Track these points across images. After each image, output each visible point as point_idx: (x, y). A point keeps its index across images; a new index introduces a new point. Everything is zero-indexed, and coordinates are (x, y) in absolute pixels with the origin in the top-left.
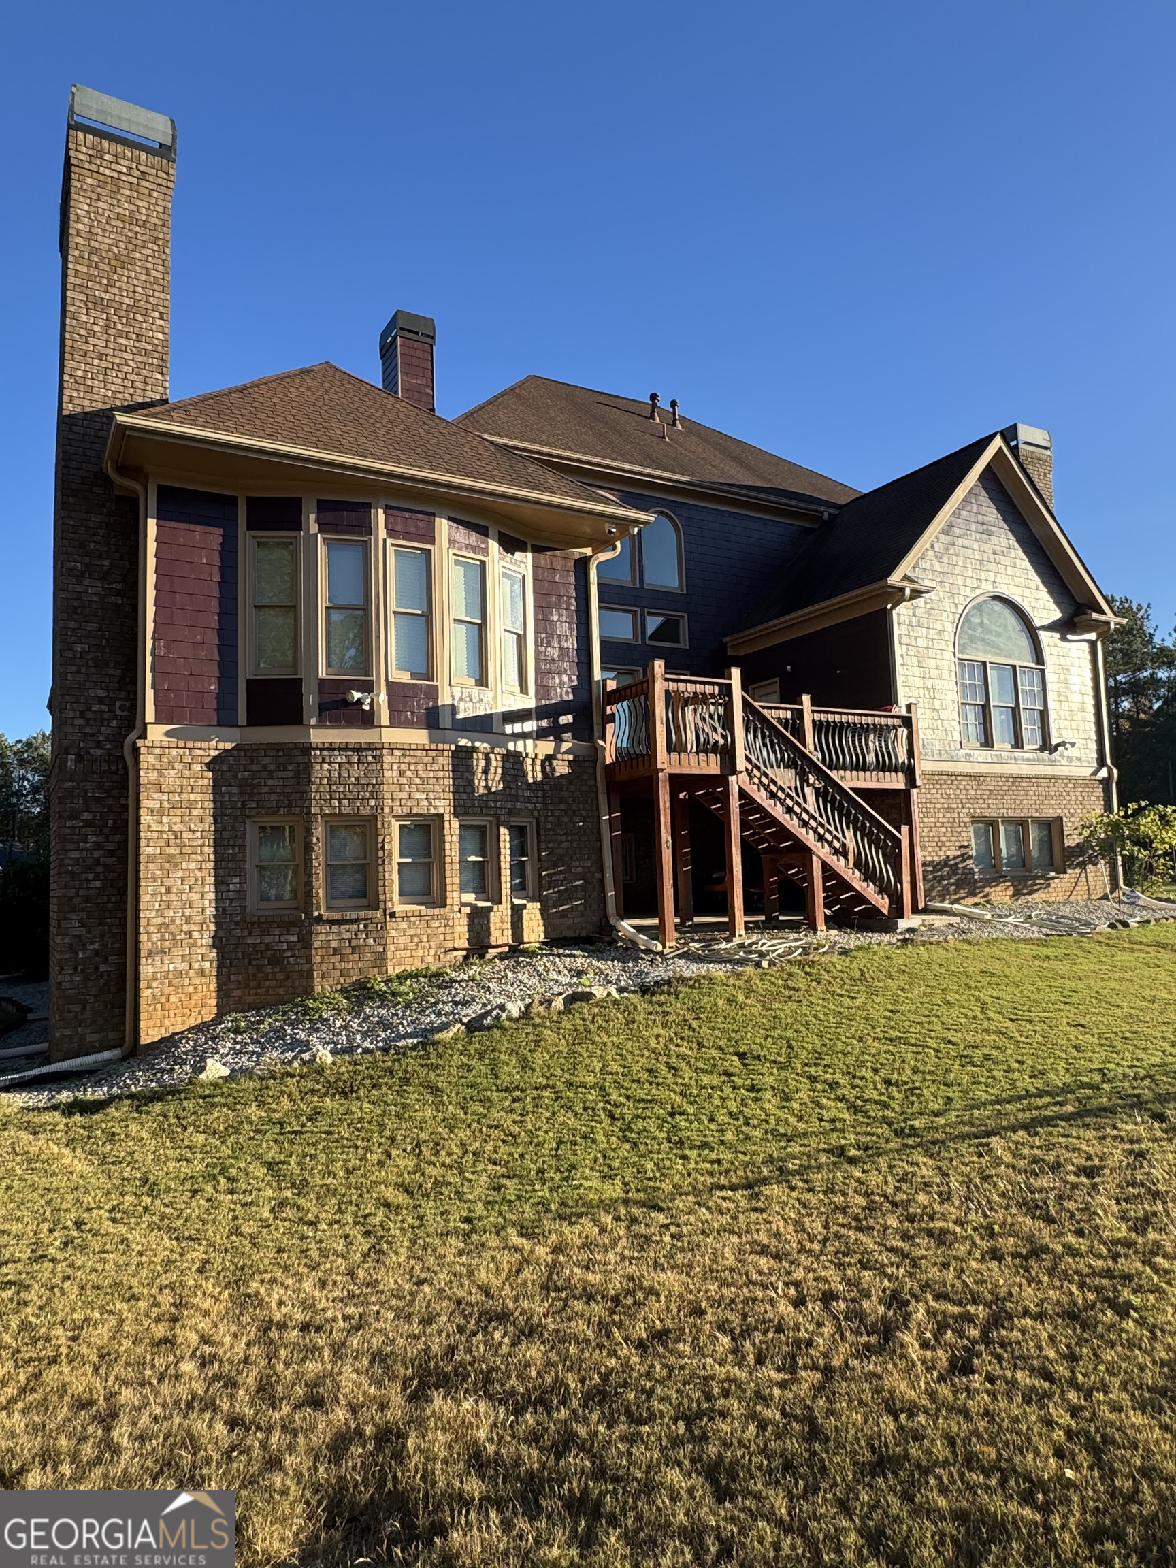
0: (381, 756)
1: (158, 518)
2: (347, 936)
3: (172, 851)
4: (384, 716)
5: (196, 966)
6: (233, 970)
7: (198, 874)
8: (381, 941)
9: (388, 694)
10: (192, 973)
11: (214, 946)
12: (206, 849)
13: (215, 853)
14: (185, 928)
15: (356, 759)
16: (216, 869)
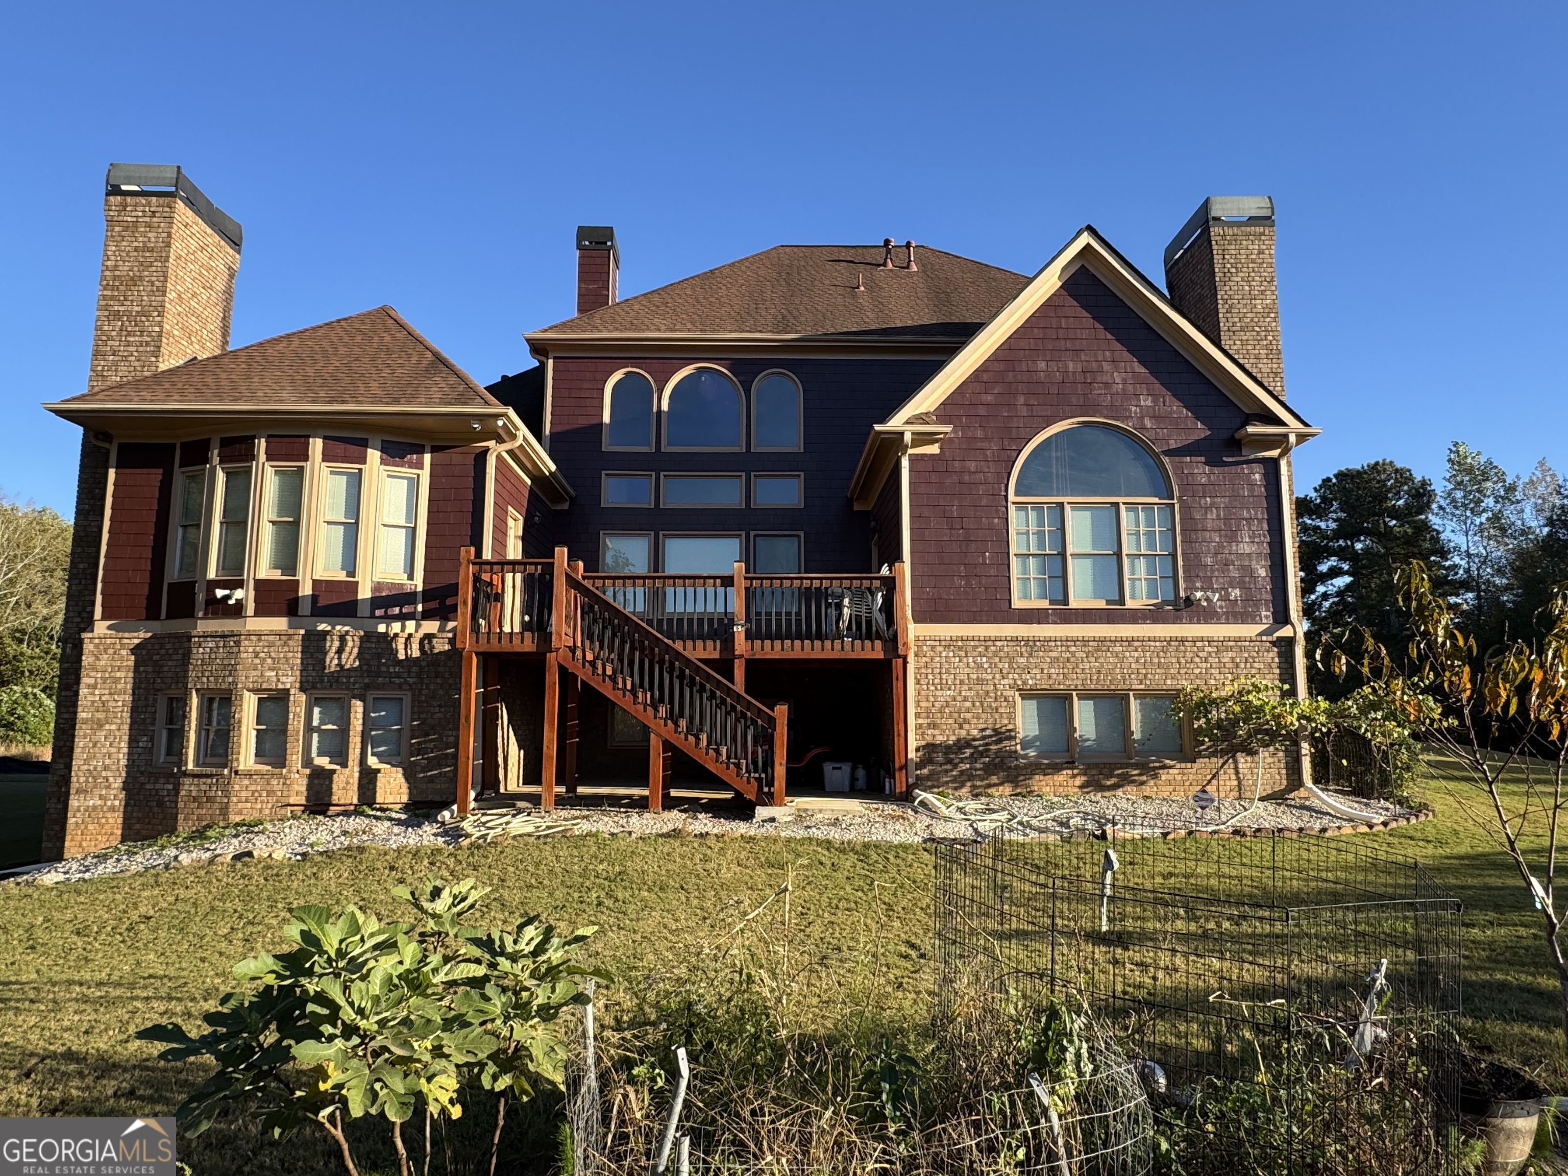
0: (239, 642)
1: (117, 467)
2: (203, 787)
3: (99, 715)
4: (250, 608)
5: (109, 803)
6: (136, 808)
7: (117, 733)
8: (227, 794)
9: (256, 589)
10: (105, 809)
11: (124, 789)
12: (124, 714)
13: (131, 717)
14: (104, 774)
15: (222, 644)
16: (130, 730)
